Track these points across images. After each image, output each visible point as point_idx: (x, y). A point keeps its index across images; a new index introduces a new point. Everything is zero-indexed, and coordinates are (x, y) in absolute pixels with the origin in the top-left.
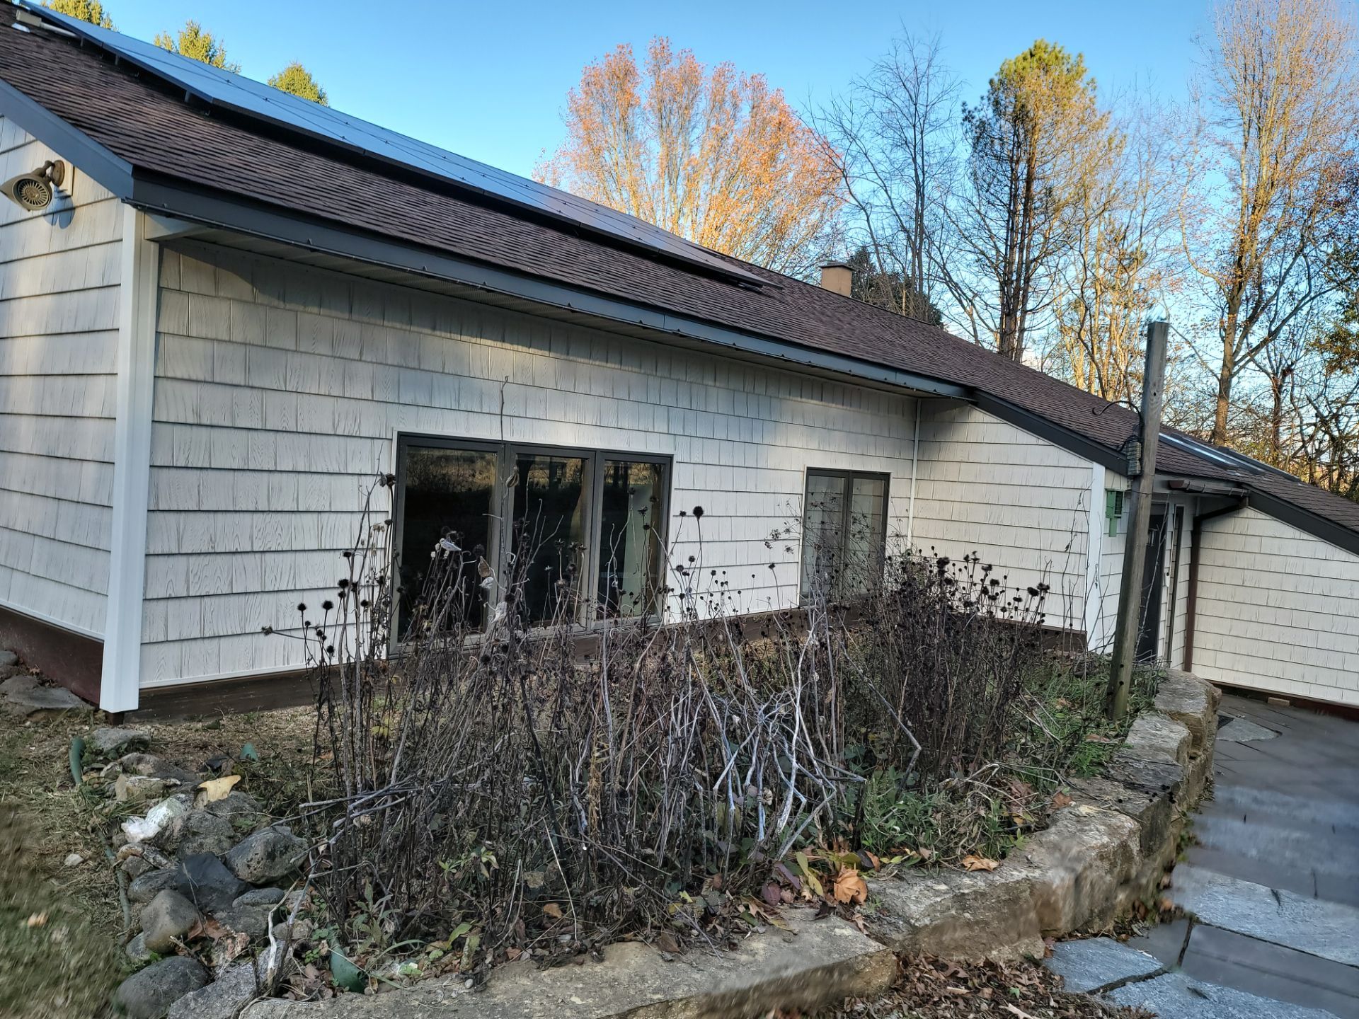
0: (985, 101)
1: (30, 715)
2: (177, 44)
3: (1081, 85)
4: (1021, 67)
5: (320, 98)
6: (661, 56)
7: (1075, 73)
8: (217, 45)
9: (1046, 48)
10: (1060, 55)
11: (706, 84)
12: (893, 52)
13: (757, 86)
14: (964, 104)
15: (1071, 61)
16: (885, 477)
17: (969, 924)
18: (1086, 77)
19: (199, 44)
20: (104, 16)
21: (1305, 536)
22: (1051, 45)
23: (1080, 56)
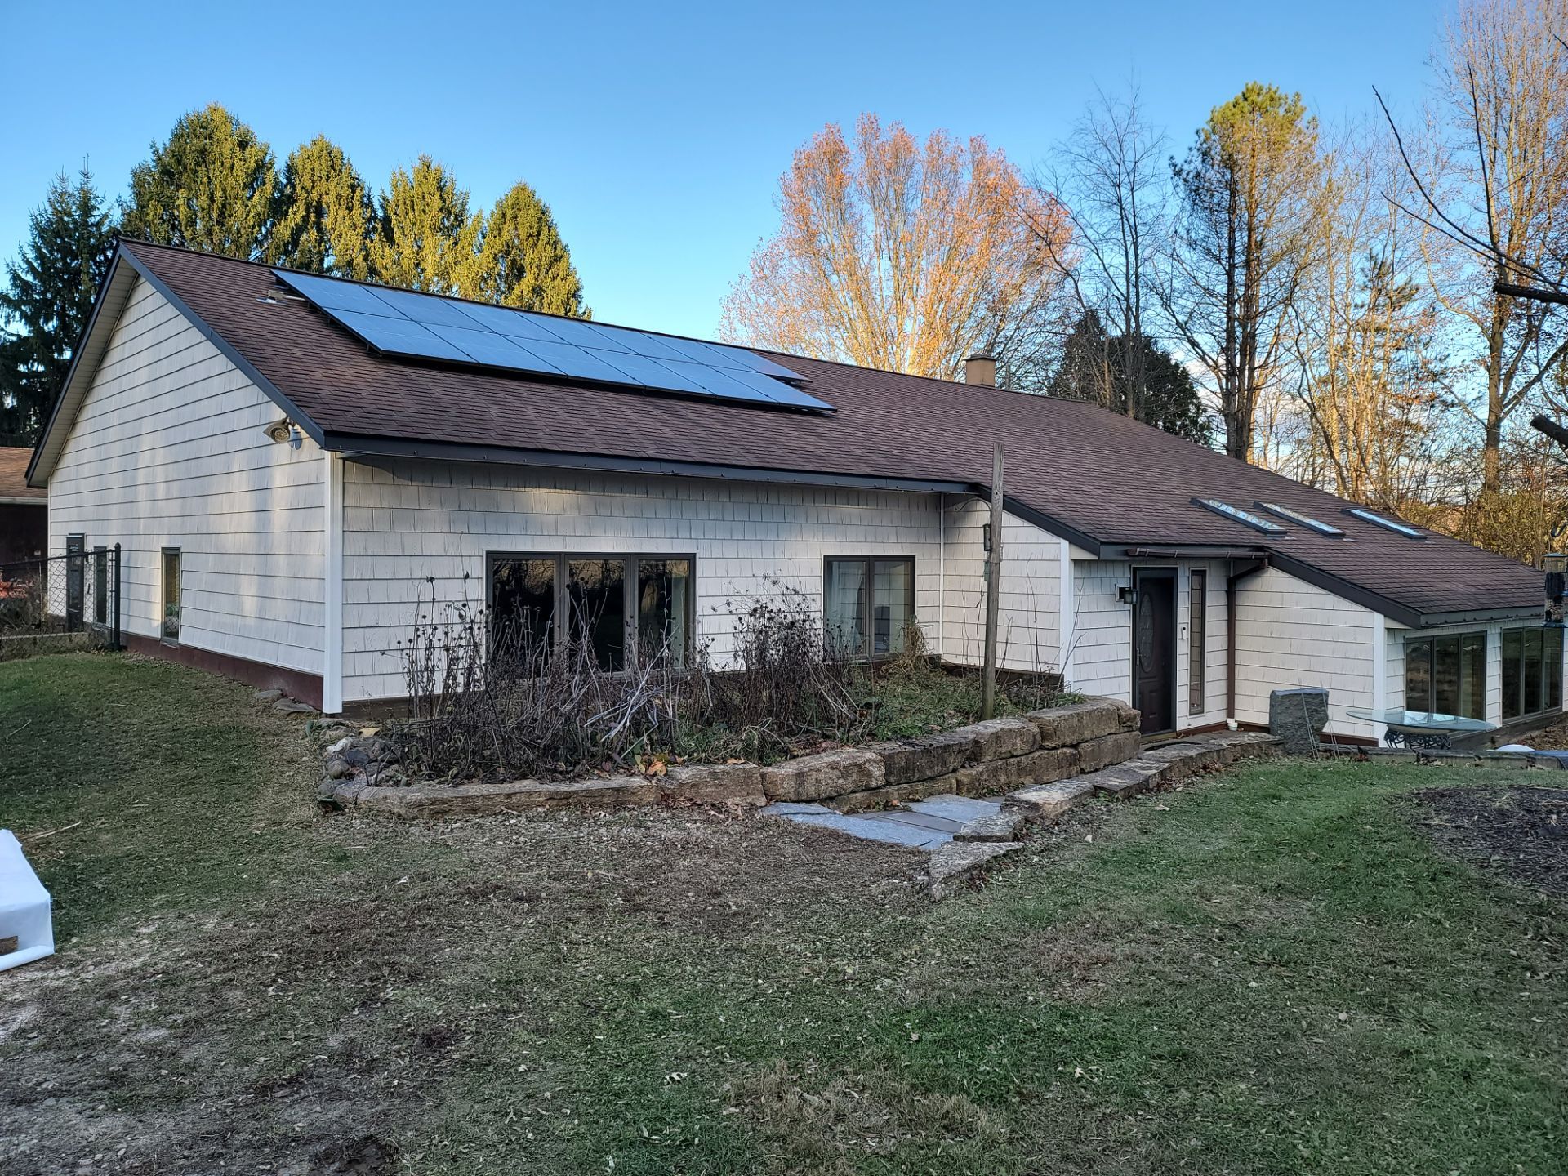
0: (1195, 152)
1: (288, 715)
2: (411, 179)
3: (1301, 124)
4: (1230, 114)
5: (543, 213)
6: (870, 131)
7: (1293, 116)
8: (447, 175)
9: (1261, 89)
10: (1276, 96)
11: (922, 154)
12: (1089, 116)
13: (978, 146)
14: (1172, 158)
15: (1289, 101)
16: (910, 560)
17: (715, 785)
18: (1307, 116)
19: (431, 178)
20: (345, 161)
21: (1316, 590)
22: (1266, 86)
23: (1298, 95)
